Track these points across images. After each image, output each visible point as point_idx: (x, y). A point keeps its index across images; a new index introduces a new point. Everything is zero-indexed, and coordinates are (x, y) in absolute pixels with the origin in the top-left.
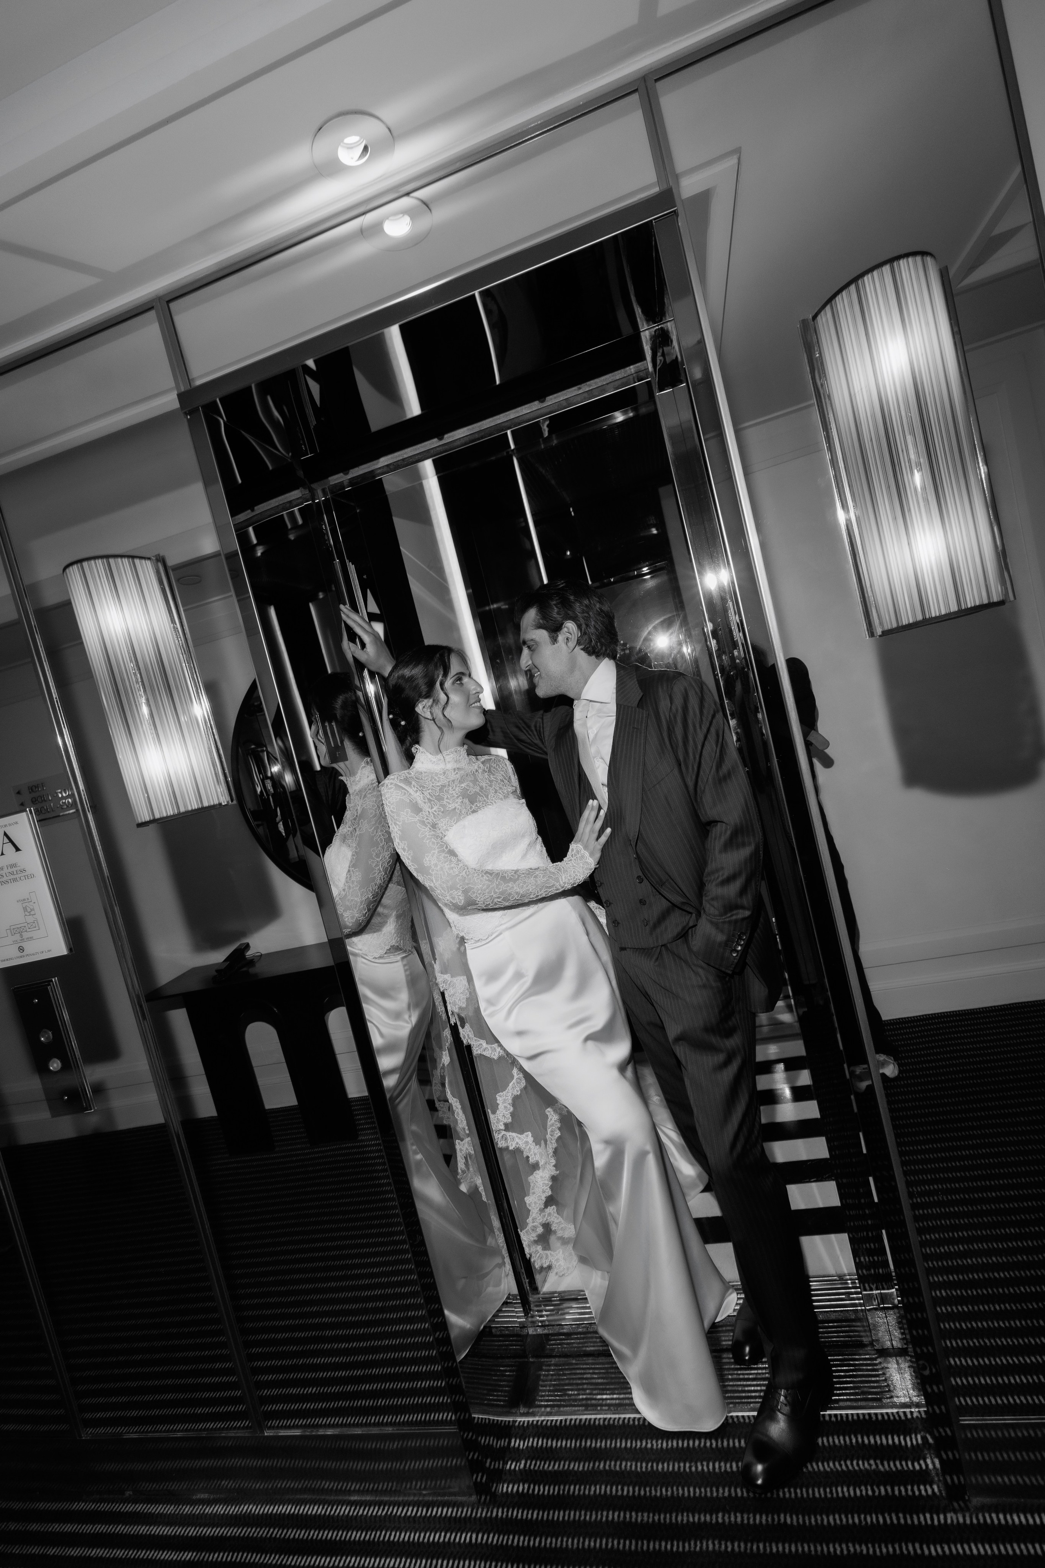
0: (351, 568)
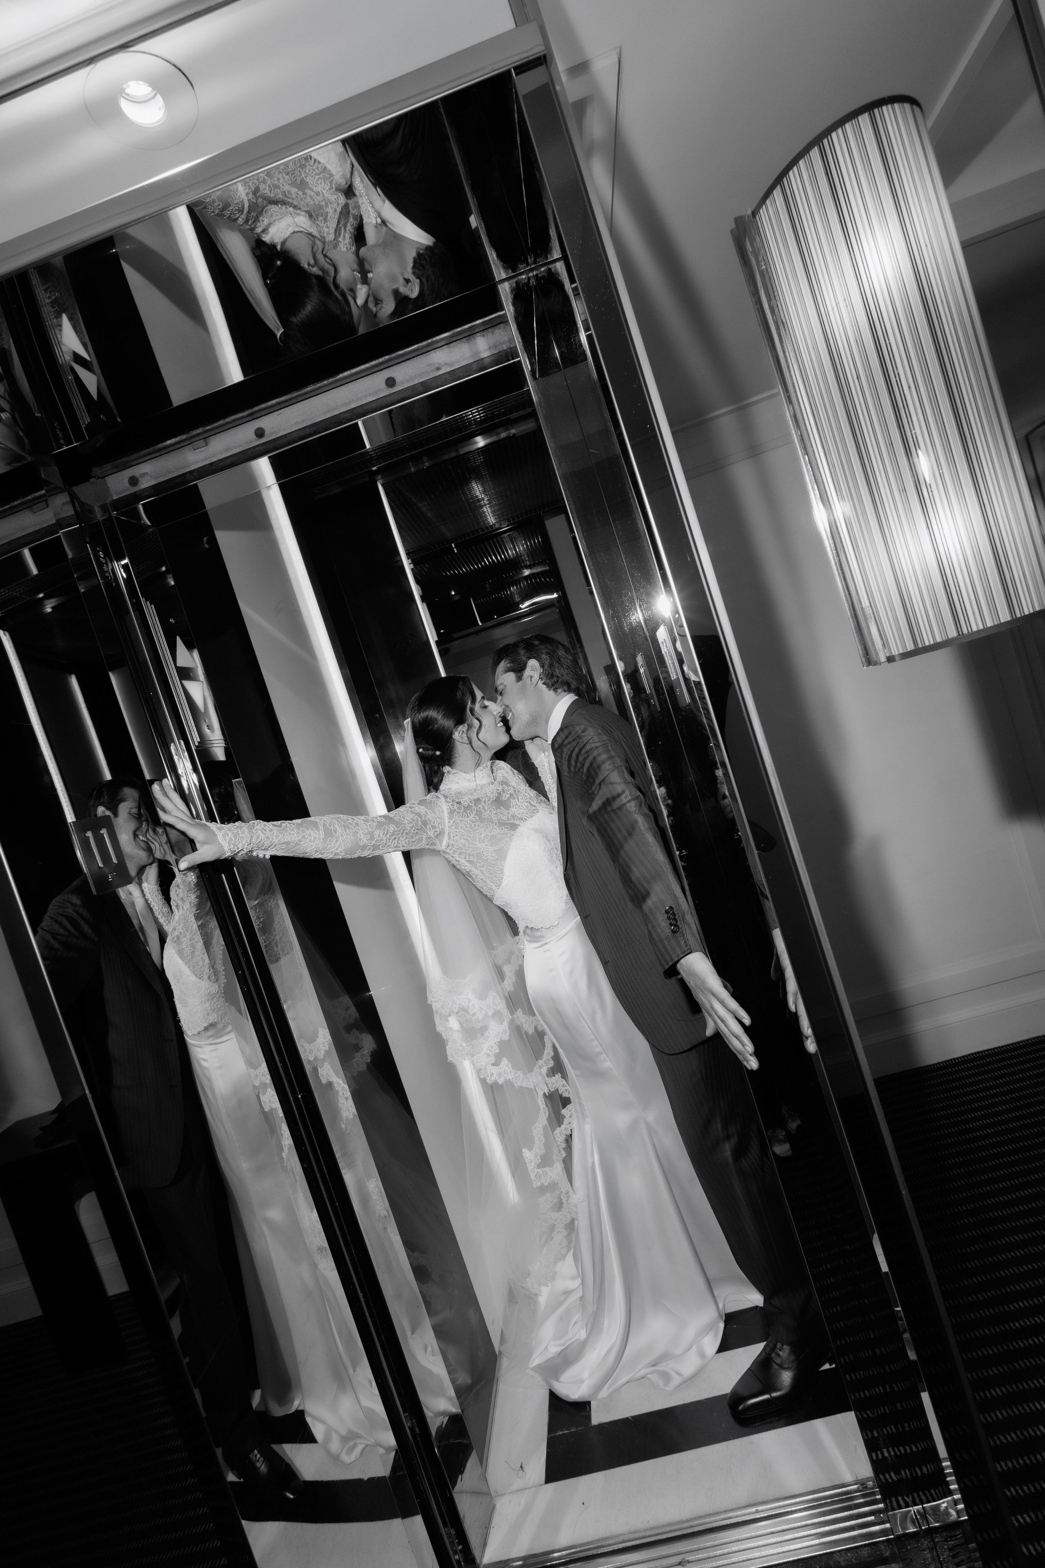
0: (150, 610)
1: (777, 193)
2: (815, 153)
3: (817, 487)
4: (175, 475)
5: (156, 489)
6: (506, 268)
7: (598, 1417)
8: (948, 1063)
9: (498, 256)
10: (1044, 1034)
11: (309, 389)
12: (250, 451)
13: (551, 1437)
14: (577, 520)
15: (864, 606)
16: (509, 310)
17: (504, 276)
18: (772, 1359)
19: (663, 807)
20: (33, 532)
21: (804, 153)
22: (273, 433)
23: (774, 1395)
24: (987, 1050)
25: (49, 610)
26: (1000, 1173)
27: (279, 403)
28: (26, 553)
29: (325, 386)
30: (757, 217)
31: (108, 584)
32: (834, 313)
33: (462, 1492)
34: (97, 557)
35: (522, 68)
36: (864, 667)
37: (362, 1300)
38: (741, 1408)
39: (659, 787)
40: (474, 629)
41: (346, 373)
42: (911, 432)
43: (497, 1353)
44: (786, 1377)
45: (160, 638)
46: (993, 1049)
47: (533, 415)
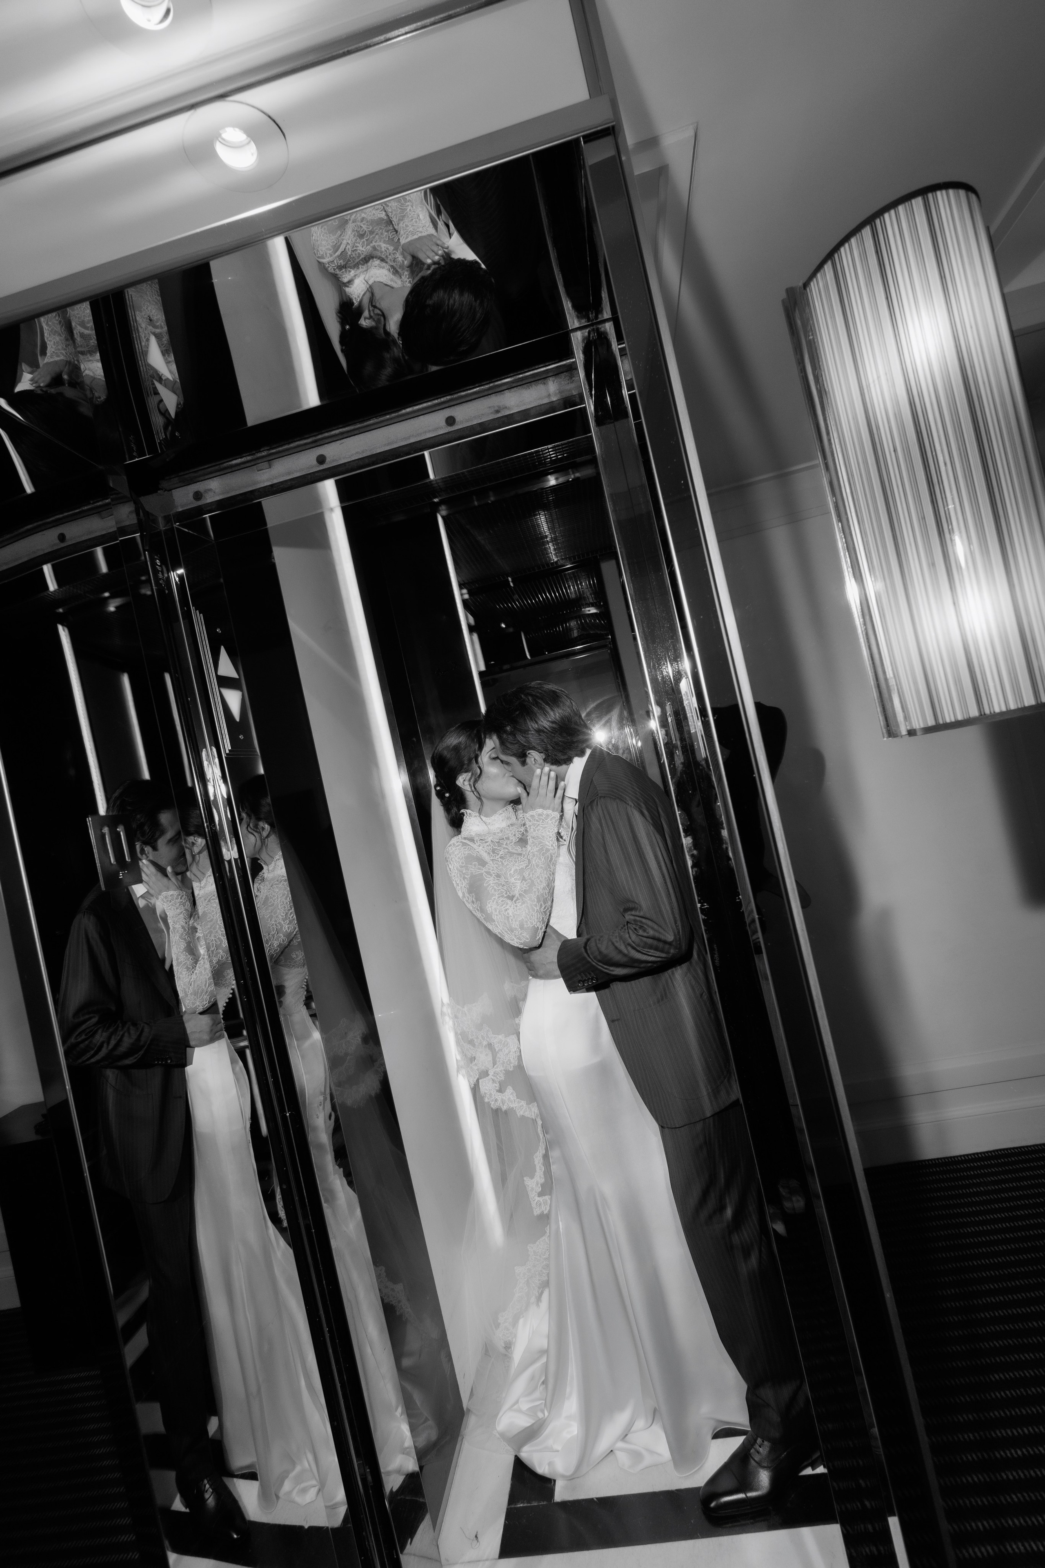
0: (198, 619)
1: (828, 267)
2: (867, 231)
3: (849, 554)
4: (238, 493)
5: (220, 504)
6: (579, 318)
7: (561, 1494)
8: (970, 1157)
9: (574, 306)
10: (1042, 1142)
11: (371, 422)
12: (309, 476)
13: (511, 1508)
14: (627, 567)
15: (888, 676)
16: (579, 357)
17: (577, 324)
18: (750, 1454)
19: (688, 857)
20: (99, 536)
21: (857, 230)
22: (334, 461)
23: (750, 1494)
24: (1014, 1148)
25: (112, 609)
26: (1015, 1283)
27: (342, 433)
28: (99, 552)
29: (388, 420)
30: (808, 289)
31: (160, 591)
32: (875, 385)
33: (410, 1554)
34: (154, 565)
35: (590, 138)
36: (884, 737)
37: (327, 1335)
38: (713, 1505)
39: (686, 836)
40: (524, 662)
41: (408, 410)
42: (944, 508)
43: (465, 1409)
44: (764, 1478)
45: (205, 646)
46: (1020, 1148)
47: (594, 461)
